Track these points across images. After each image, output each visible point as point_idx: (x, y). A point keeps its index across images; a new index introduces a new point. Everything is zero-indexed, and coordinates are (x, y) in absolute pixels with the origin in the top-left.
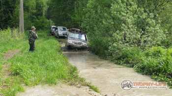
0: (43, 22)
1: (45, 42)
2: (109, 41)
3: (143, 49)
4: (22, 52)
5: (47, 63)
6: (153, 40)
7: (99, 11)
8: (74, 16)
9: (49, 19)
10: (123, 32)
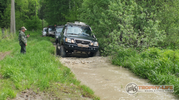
0: (36, 23)
1: (38, 43)
2: (105, 42)
3: (140, 50)
4: (13, 53)
5: (40, 65)
6: (150, 41)
7: (95, 11)
8: (69, 16)
9: (42, 19)
10: (119, 33)
